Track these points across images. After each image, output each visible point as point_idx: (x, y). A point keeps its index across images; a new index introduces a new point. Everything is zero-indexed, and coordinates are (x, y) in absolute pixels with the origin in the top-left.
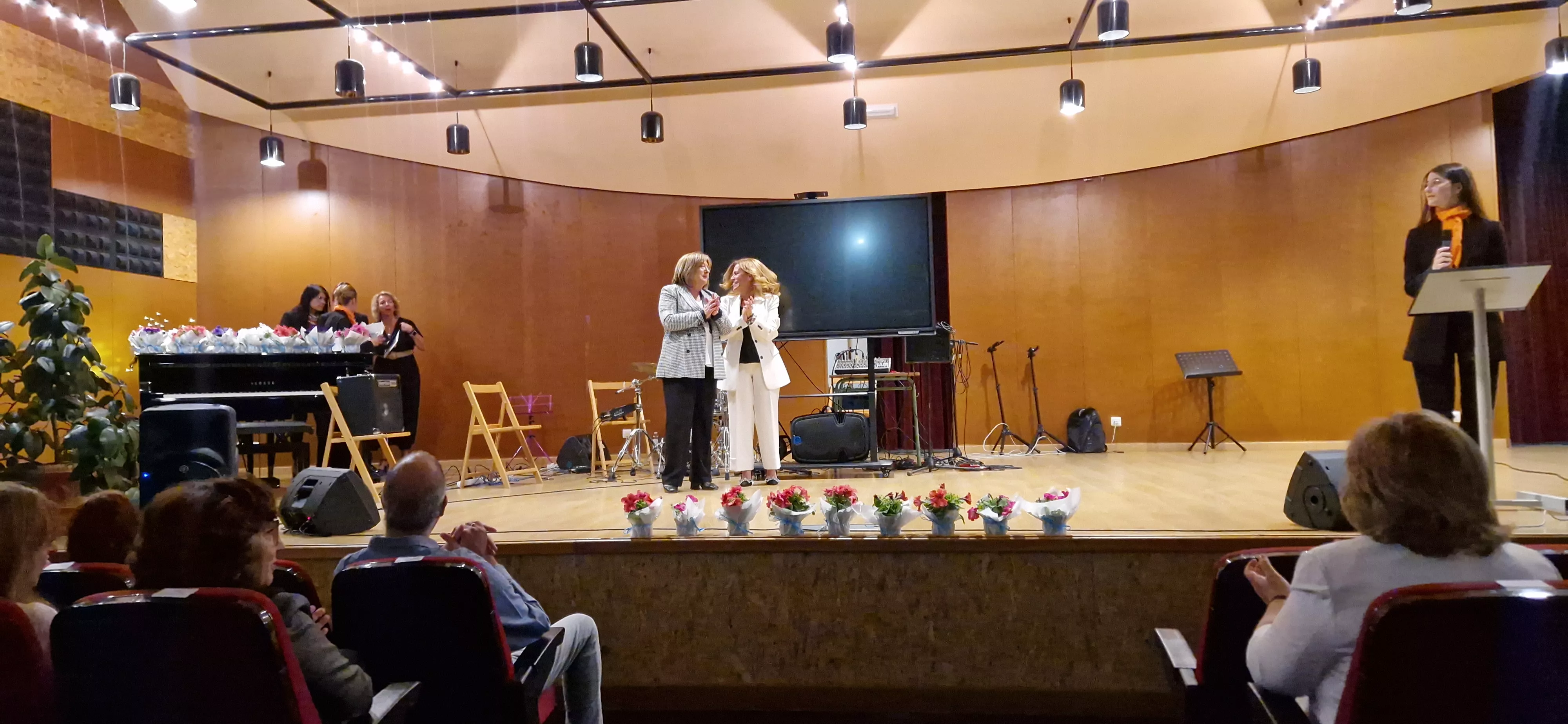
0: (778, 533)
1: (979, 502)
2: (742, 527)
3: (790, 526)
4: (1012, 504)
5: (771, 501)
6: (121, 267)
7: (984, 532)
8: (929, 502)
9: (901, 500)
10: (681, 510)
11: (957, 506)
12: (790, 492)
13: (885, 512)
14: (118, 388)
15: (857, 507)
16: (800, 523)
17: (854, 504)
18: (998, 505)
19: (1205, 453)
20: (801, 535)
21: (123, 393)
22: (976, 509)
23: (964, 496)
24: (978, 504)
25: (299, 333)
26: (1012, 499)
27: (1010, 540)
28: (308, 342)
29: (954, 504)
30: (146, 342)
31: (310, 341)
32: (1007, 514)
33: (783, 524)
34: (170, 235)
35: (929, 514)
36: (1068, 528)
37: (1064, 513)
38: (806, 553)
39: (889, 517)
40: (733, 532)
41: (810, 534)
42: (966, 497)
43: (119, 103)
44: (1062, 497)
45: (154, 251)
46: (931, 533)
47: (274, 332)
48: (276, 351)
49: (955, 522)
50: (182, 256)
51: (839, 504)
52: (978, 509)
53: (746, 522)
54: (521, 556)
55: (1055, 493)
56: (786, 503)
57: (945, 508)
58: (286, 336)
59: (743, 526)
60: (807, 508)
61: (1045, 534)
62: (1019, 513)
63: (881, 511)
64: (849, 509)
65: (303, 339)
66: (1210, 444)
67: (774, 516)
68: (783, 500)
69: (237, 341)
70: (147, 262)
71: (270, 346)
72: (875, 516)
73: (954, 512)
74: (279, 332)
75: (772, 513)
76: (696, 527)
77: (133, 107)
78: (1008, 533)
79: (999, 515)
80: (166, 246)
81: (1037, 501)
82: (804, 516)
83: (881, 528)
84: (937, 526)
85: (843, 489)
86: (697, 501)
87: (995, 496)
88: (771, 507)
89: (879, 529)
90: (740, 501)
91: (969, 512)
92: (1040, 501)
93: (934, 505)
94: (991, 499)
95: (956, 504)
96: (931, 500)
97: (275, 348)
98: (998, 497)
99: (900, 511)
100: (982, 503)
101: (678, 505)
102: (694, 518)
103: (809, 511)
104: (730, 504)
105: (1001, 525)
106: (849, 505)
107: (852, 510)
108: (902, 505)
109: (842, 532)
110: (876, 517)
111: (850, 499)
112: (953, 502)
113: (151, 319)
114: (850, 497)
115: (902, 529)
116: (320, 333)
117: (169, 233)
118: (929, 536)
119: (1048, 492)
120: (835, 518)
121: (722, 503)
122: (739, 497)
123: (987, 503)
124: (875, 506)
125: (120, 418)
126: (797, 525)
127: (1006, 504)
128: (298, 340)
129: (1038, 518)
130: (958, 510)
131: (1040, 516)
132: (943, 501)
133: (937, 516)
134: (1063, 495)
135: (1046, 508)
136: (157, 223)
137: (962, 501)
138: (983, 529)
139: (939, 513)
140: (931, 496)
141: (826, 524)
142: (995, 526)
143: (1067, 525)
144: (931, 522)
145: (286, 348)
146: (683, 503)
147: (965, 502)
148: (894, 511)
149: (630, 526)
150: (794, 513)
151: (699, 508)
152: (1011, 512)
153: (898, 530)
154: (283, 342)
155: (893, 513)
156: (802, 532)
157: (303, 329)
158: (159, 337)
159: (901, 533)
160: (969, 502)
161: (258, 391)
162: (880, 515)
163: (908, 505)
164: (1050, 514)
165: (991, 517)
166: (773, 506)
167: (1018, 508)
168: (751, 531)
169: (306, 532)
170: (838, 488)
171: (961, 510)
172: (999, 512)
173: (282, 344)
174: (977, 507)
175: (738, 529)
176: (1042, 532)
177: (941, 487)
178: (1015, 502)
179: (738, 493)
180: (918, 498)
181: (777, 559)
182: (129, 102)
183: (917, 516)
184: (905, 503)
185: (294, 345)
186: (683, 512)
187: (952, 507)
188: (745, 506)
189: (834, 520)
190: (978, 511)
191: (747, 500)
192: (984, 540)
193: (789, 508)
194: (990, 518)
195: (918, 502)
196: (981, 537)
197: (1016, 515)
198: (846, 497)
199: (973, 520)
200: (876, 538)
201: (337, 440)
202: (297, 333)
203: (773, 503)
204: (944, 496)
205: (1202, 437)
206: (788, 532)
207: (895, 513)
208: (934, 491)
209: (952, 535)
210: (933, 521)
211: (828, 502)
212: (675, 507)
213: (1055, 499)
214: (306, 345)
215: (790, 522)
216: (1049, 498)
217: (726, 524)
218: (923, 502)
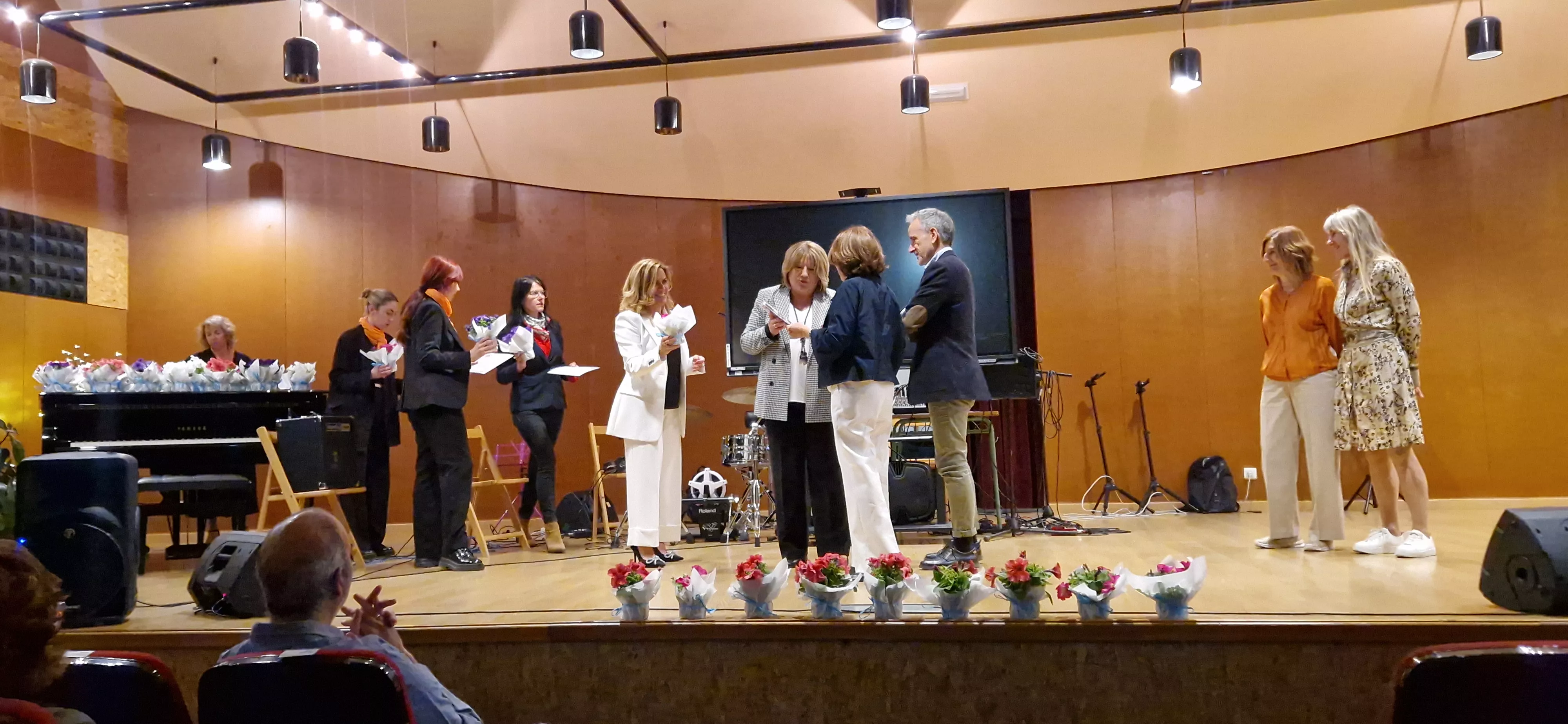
0: (809, 614)
1: (1071, 575)
2: (763, 609)
3: (825, 606)
4: (1115, 578)
5: (800, 575)
6: (33, 290)
7: (1078, 615)
8: (1005, 576)
9: (969, 573)
10: (685, 585)
11: (1043, 580)
12: (824, 561)
13: (947, 588)
14: (5, 434)
15: (911, 582)
16: (838, 601)
17: (908, 578)
18: (1096, 580)
19: (1366, 513)
20: (841, 618)
21: (12, 439)
22: (1067, 585)
23: (1051, 568)
24: (1070, 578)
25: (237, 367)
26: (1115, 572)
27: (1115, 626)
28: (248, 378)
29: (1039, 578)
30: (52, 378)
31: (249, 376)
32: (1108, 592)
33: (815, 604)
34: (96, 254)
35: (1006, 591)
36: (1190, 611)
37: (1184, 590)
38: (846, 642)
39: (952, 595)
40: (751, 614)
41: (851, 616)
42: (1054, 569)
43: (30, 94)
44: (1183, 570)
45: (76, 273)
46: (1008, 615)
47: (207, 367)
48: (209, 389)
49: (1040, 602)
50: (110, 279)
51: (888, 577)
52: (1070, 584)
53: (766, 601)
54: (481, 645)
55: (1172, 563)
56: (820, 577)
57: (1026, 582)
58: (220, 370)
59: (764, 606)
60: (846, 583)
61: (1160, 617)
62: (1124, 590)
63: (942, 587)
64: (900, 584)
65: (242, 374)
66: (1371, 502)
67: (804, 594)
68: (815, 572)
69: (162, 377)
70: (67, 285)
71: (203, 384)
72: (934, 594)
73: (1039, 588)
74: (212, 366)
75: (802, 590)
76: (704, 606)
77: (48, 99)
78: (1111, 616)
79: (1099, 593)
80: (92, 267)
81: (1148, 575)
82: (842, 593)
83: (943, 609)
84: (1016, 606)
85: (893, 558)
86: (706, 573)
87: (1093, 567)
88: (800, 581)
89: (940, 610)
90: (759, 574)
91: (1059, 588)
92: (1151, 574)
93: (1012, 580)
94: (1086, 571)
95: (1042, 578)
96: (1008, 573)
97: (210, 386)
98: (1097, 569)
99: (968, 587)
100: (1076, 576)
101: (680, 579)
102: (702, 595)
103: (850, 587)
104: (747, 577)
105: (1101, 606)
106: (902, 579)
107: (904, 585)
108: (970, 579)
109: (892, 615)
110: (937, 595)
111: (902, 571)
112: (1037, 575)
113: (69, 353)
114: (901, 569)
115: (971, 610)
116: (263, 368)
117: (96, 251)
118: (1006, 620)
119: (1164, 561)
120: (882, 597)
121: (737, 576)
122: (759, 568)
123: (1082, 577)
124: (934, 581)
125: (7, 471)
126: (834, 605)
127: (1107, 578)
128: (236, 376)
129: (1149, 596)
130: (1043, 585)
131: (1153, 594)
132: (1024, 574)
133: (1016, 593)
134: (1183, 566)
135: (1159, 583)
136: (81, 238)
137: (1048, 573)
138: (1077, 611)
139: (1019, 590)
140: (1008, 567)
141: (872, 603)
142: (1094, 606)
143: (1189, 606)
144: (1009, 602)
145: (220, 385)
146: (687, 576)
147: (1053, 575)
148: (959, 587)
149: (621, 606)
150: (829, 590)
151: (708, 583)
152: (1113, 589)
153: (966, 613)
154: (218, 378)
155: (958, 590)
156: (841, 614)
157: (242, 363)
158: (69, 372)
159: (970, 616)
160: (1058, 575)
161: (186, 438)
162: (941, 592)
163: (978, 579)
164: (1166, 592)
165: (1088, 595)
166: (802, 580)
167: (1123, 583)
168: (774, 613)
169: (220, 612)
170: (887, 556)
171: (1047, 586)
172: (1097, 588)
173: (216, 381)
174: (1068, 581)
175: (758, 610)
176: (1156, 615)
177: (1021, 556)
178: (1119, 576)
179: (757, 563)
180: (992, 570)
181: (810, 650)
182: (44, 94)
183: (991, 594)
184: (974, 576)
185: (232, 381)
186: (687, 587)
187: (1035, 581)
188: (767, 579)
189: (881, 598)
190: (1070, 588)
191: (769, 573)
192: (1079, 626)
193: (823, 583)
194: (1085, 596)
195: (991, 576)
196: (1074, 621)
197: (1121, 593)
198: (897, 569)
199: (1063, 599)
200: (937, 623)
201: (274, 498)
202: (235, 368)
203: (803, 577)
204: (1025, 569)
205: (1361, 493)
206: (822, 614)
207: (961, 590)
208: (1011, 561)
209: (1035, 619)
210: (1012, 600)
211: (873, 575)
212: (676, 581)
213: (1173, 572)
214: (245, 382)
215: (825, 601)
216: (1164, 570)
217: (742, 604)
218: (996, 576)
